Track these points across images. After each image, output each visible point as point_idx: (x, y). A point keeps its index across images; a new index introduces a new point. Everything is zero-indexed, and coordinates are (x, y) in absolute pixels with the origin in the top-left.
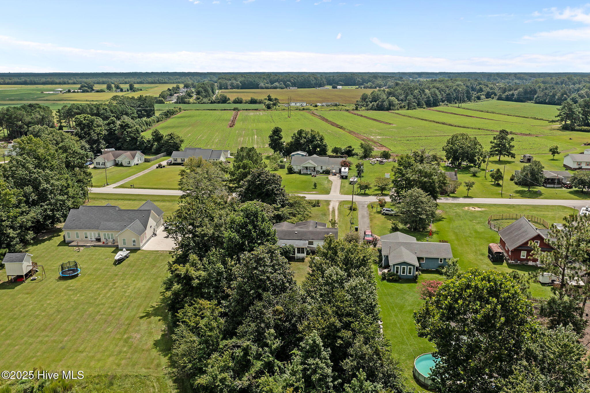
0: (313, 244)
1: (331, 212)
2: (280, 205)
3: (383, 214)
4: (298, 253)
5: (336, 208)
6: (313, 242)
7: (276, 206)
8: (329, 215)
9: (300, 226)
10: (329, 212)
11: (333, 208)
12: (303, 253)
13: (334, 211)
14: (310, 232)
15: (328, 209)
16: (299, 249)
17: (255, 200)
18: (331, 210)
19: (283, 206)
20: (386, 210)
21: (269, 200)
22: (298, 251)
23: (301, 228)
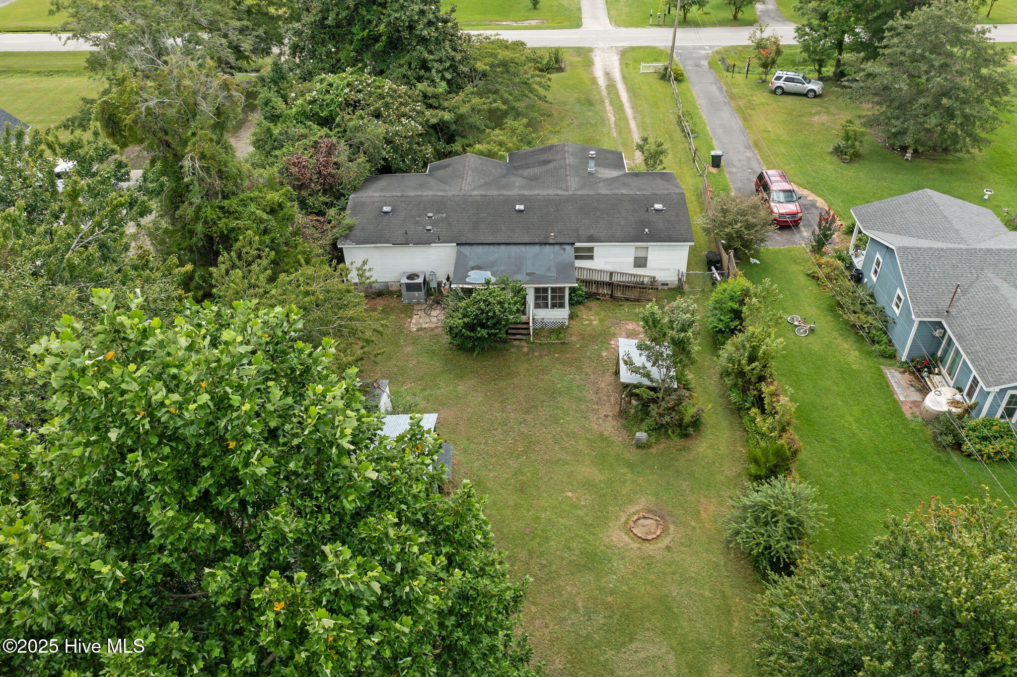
0: (591, 258)
1: (604, 93)
2: (444, 84)
3: (774, 92)
4: (537, 306)
5: (617, 75)
6: (591, 250)
7: (430, 90)
8: (602, 102)
9: (526, 172)
10: (599, 92)
11: (607, 74)
12: (558, 304)
13: (611, 86)
14: (572, 199)
15: (594, 81)
16: (540, 293)
17: (349, 69)
18: (602, 82)
19: (454, 87)
20: (788, 80)
21: (401, 66)
22: (537, 298)
23: (534, 179)
